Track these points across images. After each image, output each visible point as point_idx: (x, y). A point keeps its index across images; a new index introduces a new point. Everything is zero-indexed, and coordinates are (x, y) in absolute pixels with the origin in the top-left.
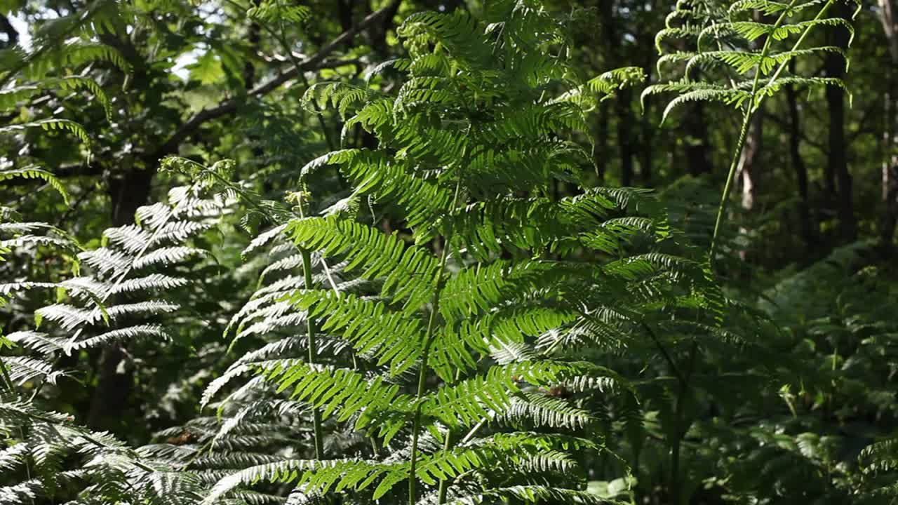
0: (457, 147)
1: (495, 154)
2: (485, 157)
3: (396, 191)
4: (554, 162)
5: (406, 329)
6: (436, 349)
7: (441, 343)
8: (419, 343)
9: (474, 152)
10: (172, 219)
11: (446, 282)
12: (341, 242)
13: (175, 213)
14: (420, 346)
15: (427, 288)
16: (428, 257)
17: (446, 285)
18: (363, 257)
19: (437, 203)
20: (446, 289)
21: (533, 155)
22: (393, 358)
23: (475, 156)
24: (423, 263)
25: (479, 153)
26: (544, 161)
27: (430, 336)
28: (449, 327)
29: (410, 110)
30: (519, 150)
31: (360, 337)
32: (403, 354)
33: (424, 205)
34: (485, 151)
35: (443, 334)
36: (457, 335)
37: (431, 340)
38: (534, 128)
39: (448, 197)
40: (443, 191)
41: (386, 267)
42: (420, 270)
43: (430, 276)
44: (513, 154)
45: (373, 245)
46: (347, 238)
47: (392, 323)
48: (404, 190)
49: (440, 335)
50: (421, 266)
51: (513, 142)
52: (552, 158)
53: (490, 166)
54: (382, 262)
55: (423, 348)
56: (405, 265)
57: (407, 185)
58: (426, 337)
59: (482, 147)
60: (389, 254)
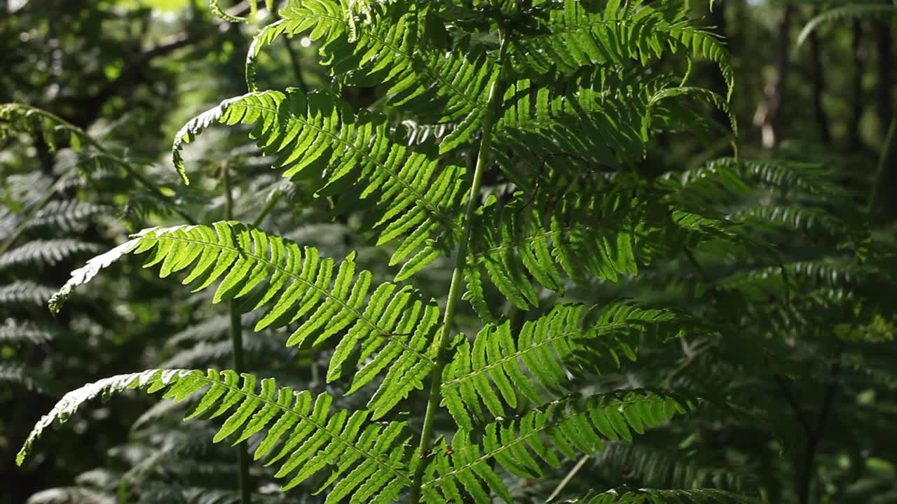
0: (478, 83)
1: (552, 97)
2: (533, 101)
3: (357, 170)
4: (659, 112)
5: (378, 440)
6: (436, 475)
7: (447, 464)
8: (402, 465)
9: (510, 93)
10: (56, 196)
11: (455, 350)
12: (249, 272)
13: (60, 186)
14: (406, 469)
15: (418, 361)
16: (418, 304)
17: (456, 356)
18: (291, 301)
19: (438, 194)
20: (455, 364)
21: (626, 99)
22: (353, 492)
23: (514, 101)
24: (410, 314)
25: (520, 95)
26: (643, 112)
27: (425, 453)
28: (462, 435)
29: (385, 10)
30: (597, 89)
31: (288, 455)
32: (373, 484)
33: (411, 198)
34: (532, 91)
35: (449, 448)
36: (476, 447)
37: (427, 460)
38: (624, 48)
39: (459, 182)
40: (450, 170)
41: (339, 321)
42: (404, 327)
43: (424, 340)
44: (585, 96)
45: (310, 277)
46: (260, 264)
47: (350, 429)
48: (373, 169)
49: (445, 450)
50: (406, 321)
51: (586, 73)
52: (655, 105)
53: (542, 121)
54: (329, 311)
55: (412, 473)
56: (374, 318)
57: (378, 158)
58: (418, 454)
59: (527, 83)
60: (342, 296)
